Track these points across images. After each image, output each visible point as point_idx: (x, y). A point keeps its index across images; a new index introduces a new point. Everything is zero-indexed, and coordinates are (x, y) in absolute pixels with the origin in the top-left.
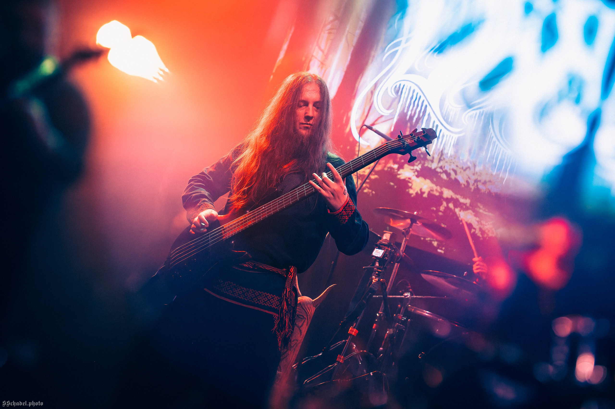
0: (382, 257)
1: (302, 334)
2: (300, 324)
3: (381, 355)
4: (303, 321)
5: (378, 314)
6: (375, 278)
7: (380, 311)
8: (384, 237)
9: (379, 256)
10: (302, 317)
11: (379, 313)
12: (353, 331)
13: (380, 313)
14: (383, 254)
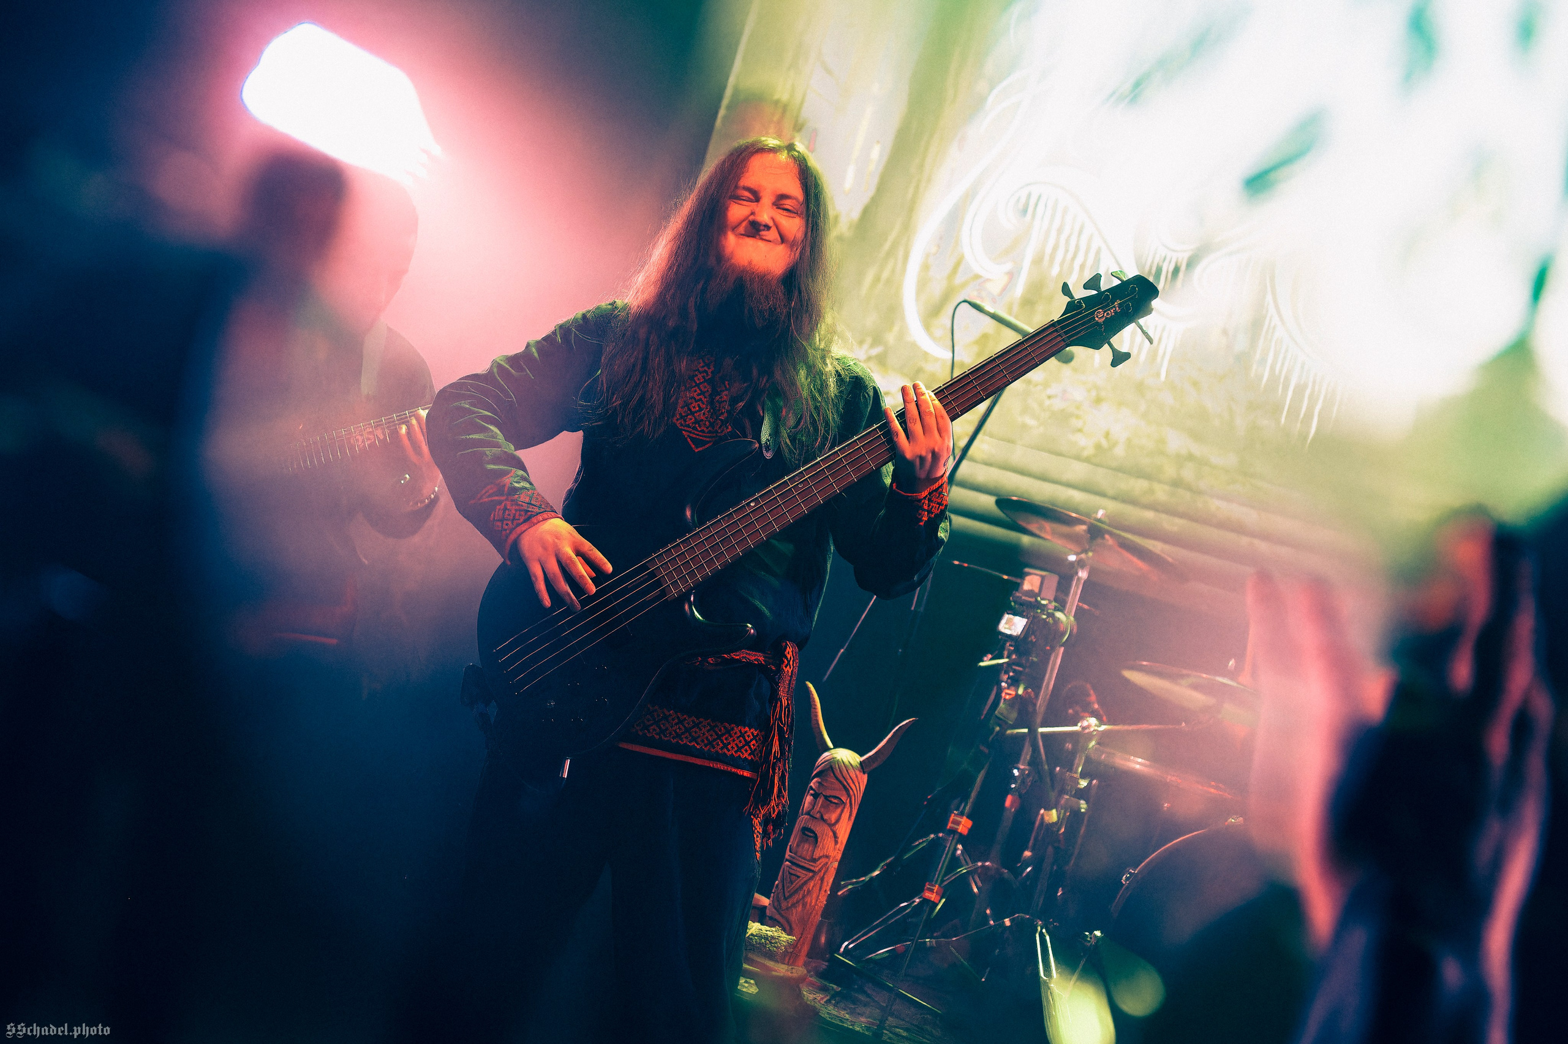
0: (1023, 634)
1: (839, 840)
2: (833, 817)
3: (1029, 869)
4: (839, 810)
5: (1016, 772)
6: (1008, 688)
7: (1022, 761)
8: (1026, 586)
9: (1015, 634)
10: (836, 801)
11: (1018, 769)
12: (958, 823)
13: (1022, 767)
14: (1026, 629)
